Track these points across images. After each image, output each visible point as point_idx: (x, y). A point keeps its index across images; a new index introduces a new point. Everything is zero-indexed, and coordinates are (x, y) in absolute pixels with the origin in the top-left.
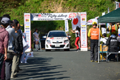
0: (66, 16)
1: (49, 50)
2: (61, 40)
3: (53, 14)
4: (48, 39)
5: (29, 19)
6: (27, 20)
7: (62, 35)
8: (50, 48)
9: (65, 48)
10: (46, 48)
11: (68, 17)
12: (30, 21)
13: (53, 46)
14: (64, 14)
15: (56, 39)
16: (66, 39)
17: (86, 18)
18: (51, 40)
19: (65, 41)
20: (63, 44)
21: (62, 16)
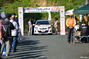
0: (49, 9)
1: (37, 34)
2: (46, 26)
3: (40, 8)
4: (36, 26)
5: (22, 12)
6: (20, 13)
7: (47, 23)
8: (37, 33)
9: (48, 33)
10: (35, 33)
11: (50, 10)
12: (22, 13)
13: (40, 32)
14: (48, 8)
15: (42, 26)
16: (50, 26)
17: (64, 11)
18: (38, 27)
19: (49, 28)
20: (47, 30)
21: (46, 9)
